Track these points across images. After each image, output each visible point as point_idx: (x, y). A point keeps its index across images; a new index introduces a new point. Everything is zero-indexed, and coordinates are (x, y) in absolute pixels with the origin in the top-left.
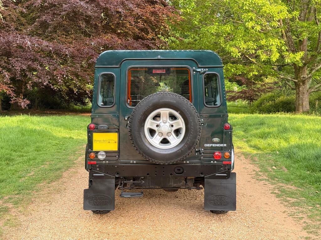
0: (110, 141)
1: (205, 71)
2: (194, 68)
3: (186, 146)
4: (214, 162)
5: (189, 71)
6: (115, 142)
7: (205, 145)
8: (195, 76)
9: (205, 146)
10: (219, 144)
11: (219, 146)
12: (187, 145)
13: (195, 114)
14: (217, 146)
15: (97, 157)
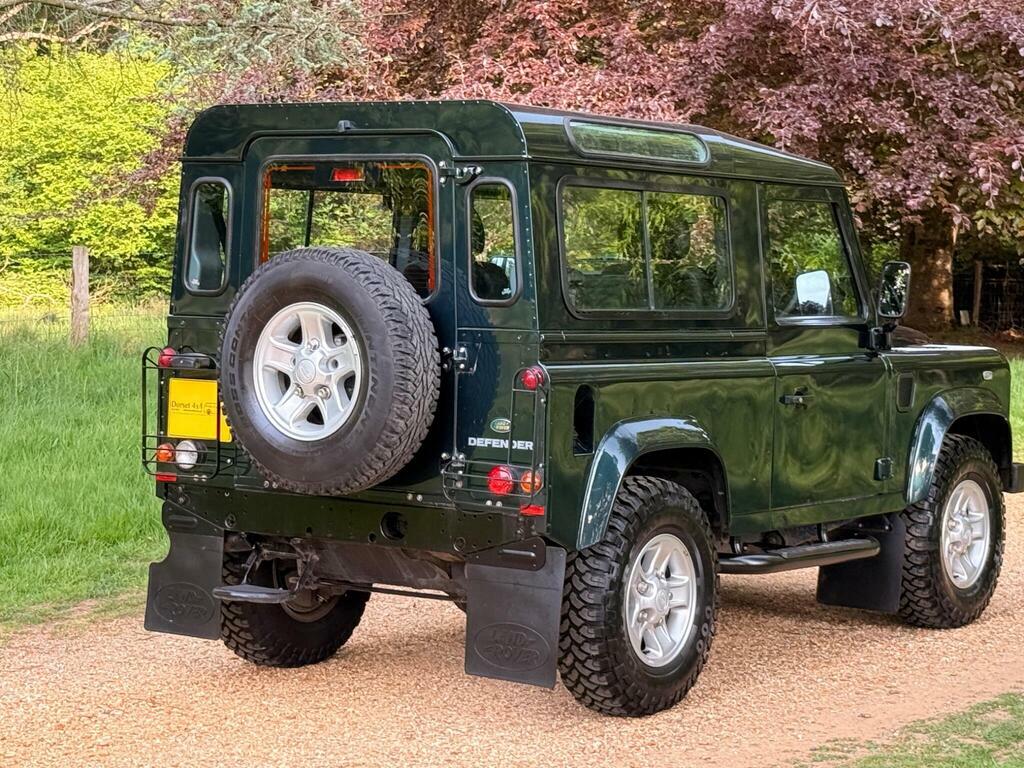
0: (212, 410)
1: (474, 176)
2: (442, 163)
4: (494, 502)
5: (429, 173)
7: (470, 439)
8: (445, 191)
9: (470, 444)
13: (389, 326)
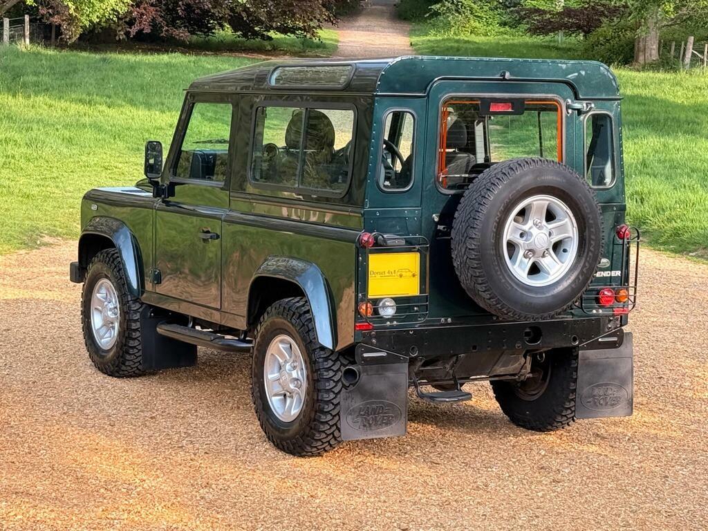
0: (404, 274)
2: (569, 101)
3: (581, 278)
4: (597, 310)
5: (558, 106)
6: (414, 276)
10: (608, 272)
11: (607, 275)
12: (582, 275)
14: (605, 275)
15: (376, 312)
